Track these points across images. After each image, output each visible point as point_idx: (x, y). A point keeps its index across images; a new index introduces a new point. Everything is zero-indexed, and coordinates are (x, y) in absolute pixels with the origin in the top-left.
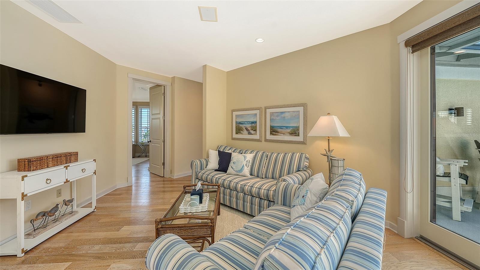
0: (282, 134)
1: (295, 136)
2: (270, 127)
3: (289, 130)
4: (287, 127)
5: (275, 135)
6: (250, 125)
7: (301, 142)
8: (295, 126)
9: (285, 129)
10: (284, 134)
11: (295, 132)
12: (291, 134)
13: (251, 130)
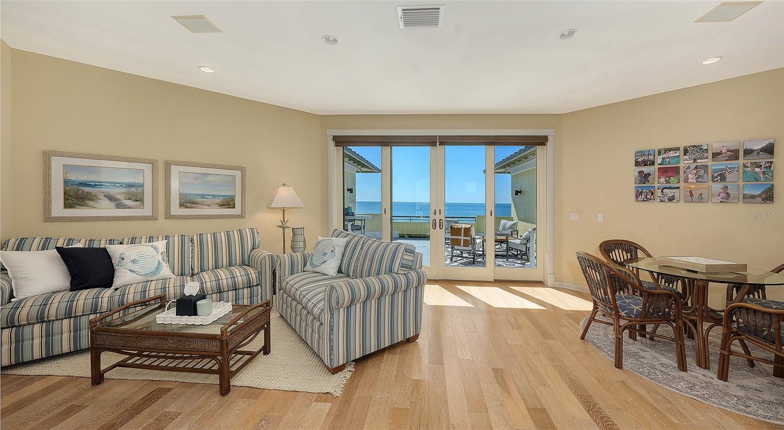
0: (205, 207)
1: (228, 208)
2: (180, 196)
3: (218, 201)
4: (214, 196)
5: (190, 208)
6: (124, 190)
7: (238, 215)
8: (228, 196)
9: (210, 198)
10: (209, 205)
11: (229, 203)
12: (221, 206)
13: (125, 199)
